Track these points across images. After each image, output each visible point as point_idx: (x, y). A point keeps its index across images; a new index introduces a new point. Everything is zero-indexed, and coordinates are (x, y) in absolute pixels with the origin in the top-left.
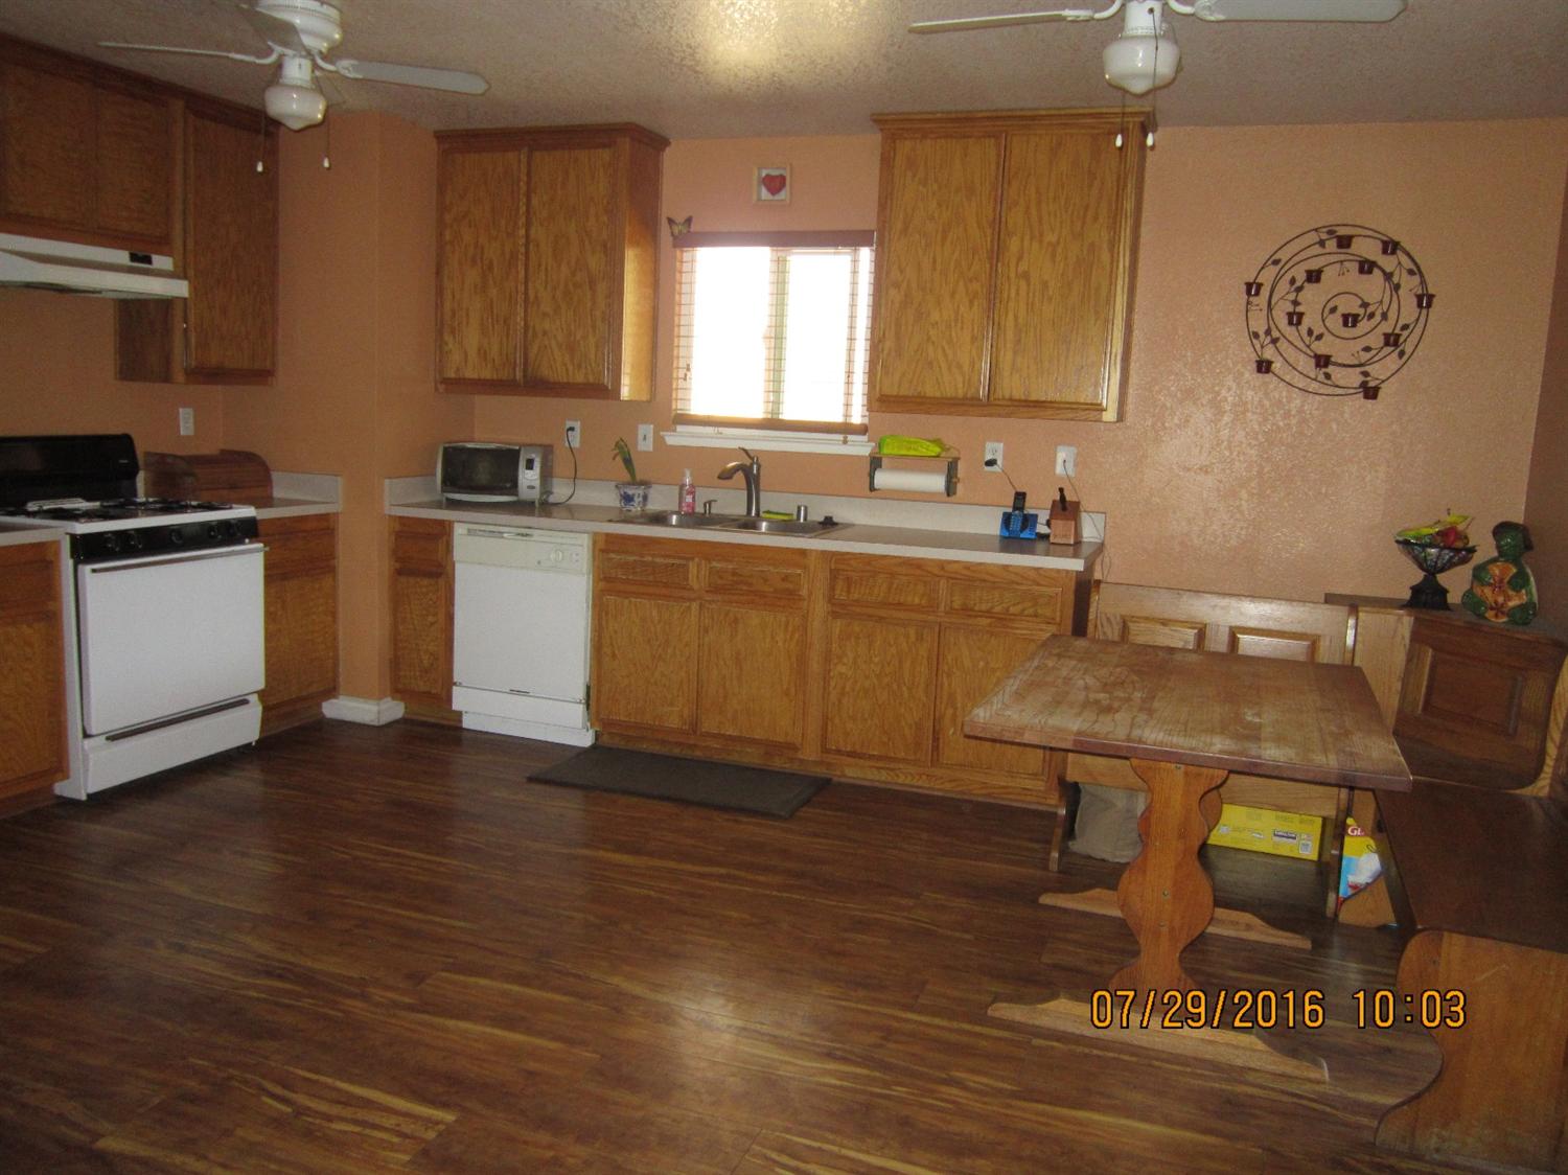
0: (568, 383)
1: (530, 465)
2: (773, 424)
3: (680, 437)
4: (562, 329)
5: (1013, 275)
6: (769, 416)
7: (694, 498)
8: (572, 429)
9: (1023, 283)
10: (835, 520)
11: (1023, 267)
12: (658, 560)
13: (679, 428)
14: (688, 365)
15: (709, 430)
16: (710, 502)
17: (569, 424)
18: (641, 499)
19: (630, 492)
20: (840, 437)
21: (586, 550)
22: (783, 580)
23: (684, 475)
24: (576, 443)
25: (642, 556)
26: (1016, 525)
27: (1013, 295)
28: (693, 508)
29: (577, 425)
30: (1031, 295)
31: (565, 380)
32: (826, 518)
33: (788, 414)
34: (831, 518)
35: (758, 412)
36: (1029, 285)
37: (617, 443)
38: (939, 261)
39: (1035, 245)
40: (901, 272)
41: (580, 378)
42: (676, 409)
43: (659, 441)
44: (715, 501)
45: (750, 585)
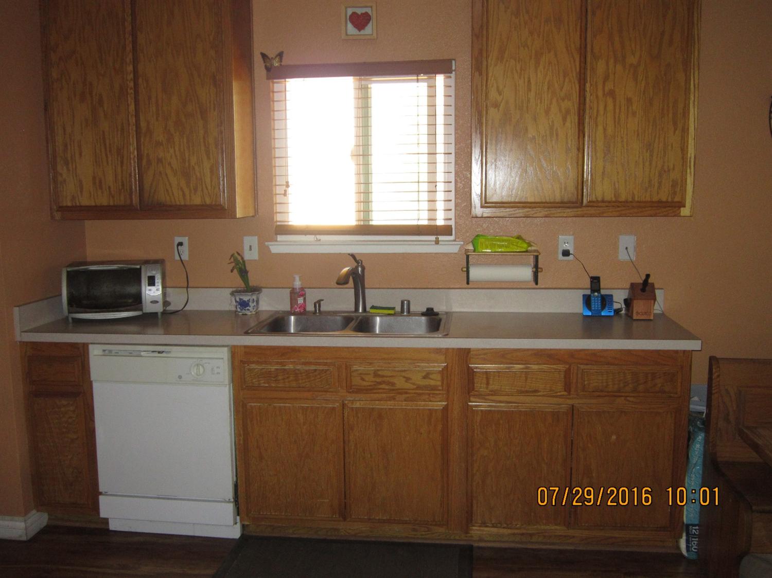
0: (185, 206)
1: (151, 281)
2: (365, 230)
3: (282, 246)
4: (176, 156)
5: (600, 93)
6: (362, 223)
7: (305, 299)
8: (180, 244)
9: (610, 101)
10: (435, 310)
11: (609, 86)
12: (299, 367)
13: (280, 238)
14: (287, 182)
15: (311, 238)
16: (319, 302)
17: (178, 240)
18: (255, 304)
19: (246, 298)
20: (433, 238)
21: (226, 362)
22: (424, 377)
23: (294, 280)
24: (185, 257)
25: (282, 364)
26: (596, 304)
27: (602, 112)
28: (305, 309)
29: (185, 240)
30: (617, 111)
31: (183, 203)
32: (428, 309)
33: (378, 220)
34: (432, 309)
35: (350, 220)
36: (615, 102)
37: (232, 256)
38: (533, 82)
39: (619, 67)
40: (500, 94)
41: (197, 201)
42: (277, 221)
43: (264, 250)
44: (323, 300)
45: (393, 384)
